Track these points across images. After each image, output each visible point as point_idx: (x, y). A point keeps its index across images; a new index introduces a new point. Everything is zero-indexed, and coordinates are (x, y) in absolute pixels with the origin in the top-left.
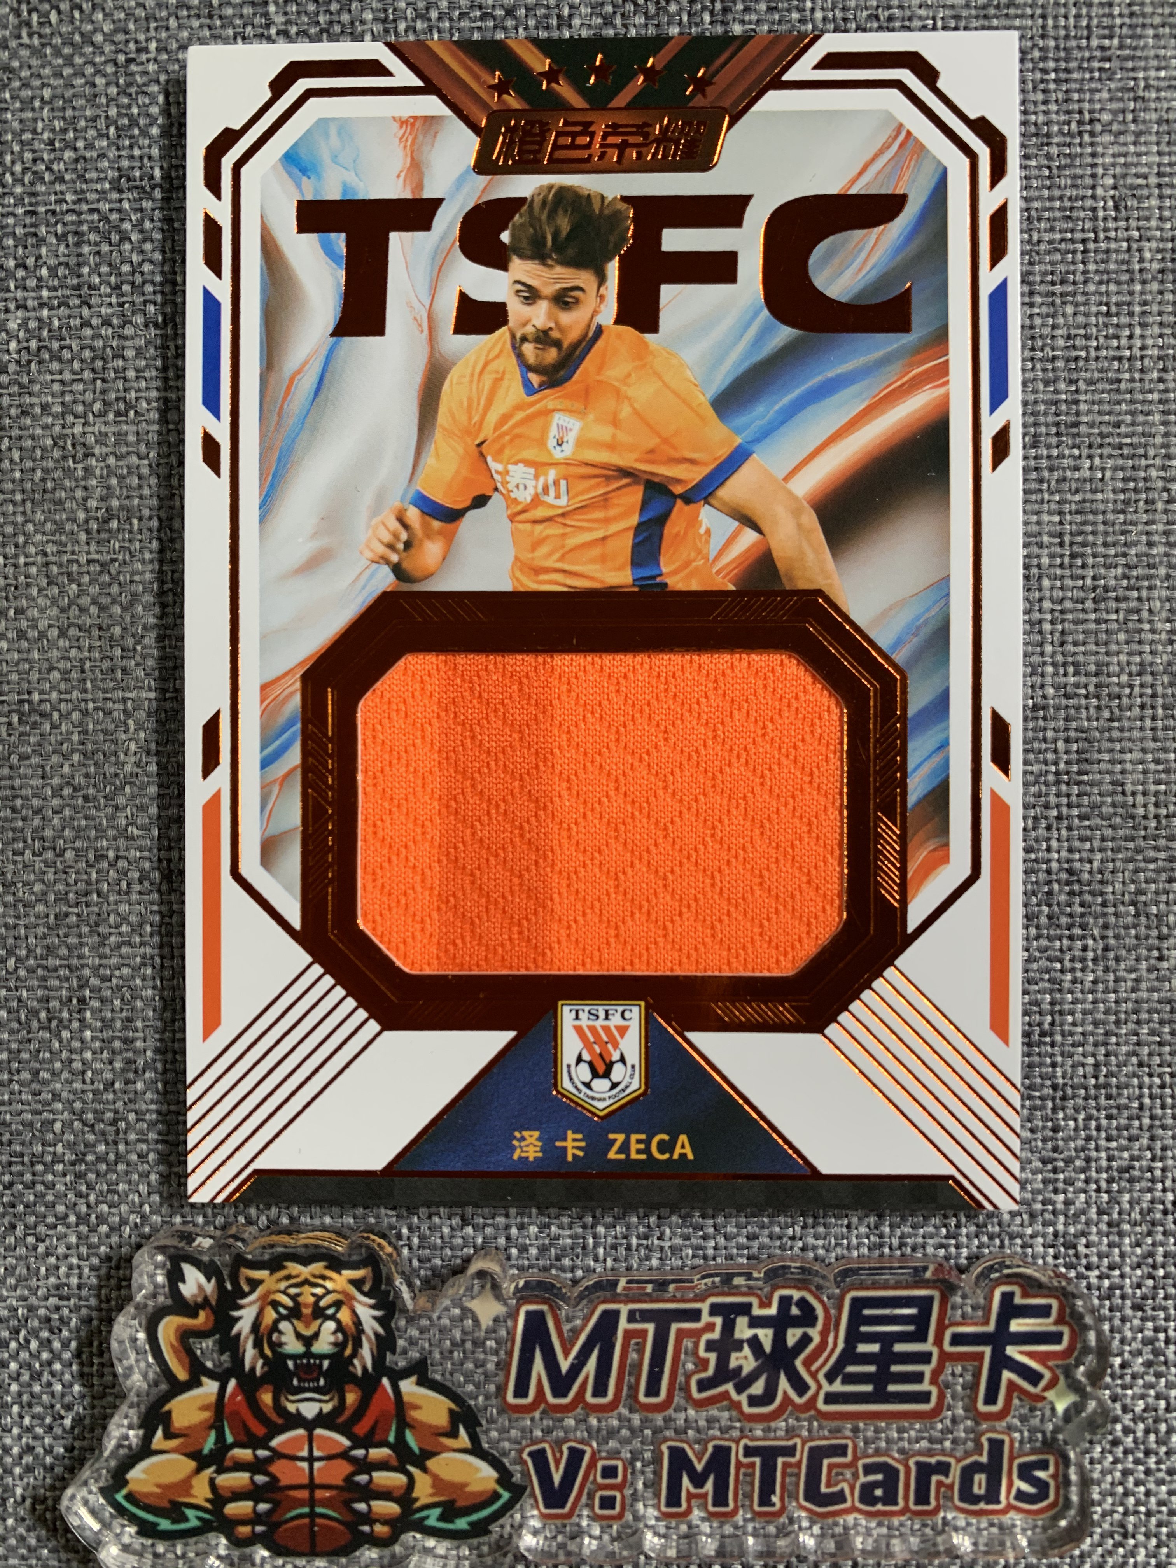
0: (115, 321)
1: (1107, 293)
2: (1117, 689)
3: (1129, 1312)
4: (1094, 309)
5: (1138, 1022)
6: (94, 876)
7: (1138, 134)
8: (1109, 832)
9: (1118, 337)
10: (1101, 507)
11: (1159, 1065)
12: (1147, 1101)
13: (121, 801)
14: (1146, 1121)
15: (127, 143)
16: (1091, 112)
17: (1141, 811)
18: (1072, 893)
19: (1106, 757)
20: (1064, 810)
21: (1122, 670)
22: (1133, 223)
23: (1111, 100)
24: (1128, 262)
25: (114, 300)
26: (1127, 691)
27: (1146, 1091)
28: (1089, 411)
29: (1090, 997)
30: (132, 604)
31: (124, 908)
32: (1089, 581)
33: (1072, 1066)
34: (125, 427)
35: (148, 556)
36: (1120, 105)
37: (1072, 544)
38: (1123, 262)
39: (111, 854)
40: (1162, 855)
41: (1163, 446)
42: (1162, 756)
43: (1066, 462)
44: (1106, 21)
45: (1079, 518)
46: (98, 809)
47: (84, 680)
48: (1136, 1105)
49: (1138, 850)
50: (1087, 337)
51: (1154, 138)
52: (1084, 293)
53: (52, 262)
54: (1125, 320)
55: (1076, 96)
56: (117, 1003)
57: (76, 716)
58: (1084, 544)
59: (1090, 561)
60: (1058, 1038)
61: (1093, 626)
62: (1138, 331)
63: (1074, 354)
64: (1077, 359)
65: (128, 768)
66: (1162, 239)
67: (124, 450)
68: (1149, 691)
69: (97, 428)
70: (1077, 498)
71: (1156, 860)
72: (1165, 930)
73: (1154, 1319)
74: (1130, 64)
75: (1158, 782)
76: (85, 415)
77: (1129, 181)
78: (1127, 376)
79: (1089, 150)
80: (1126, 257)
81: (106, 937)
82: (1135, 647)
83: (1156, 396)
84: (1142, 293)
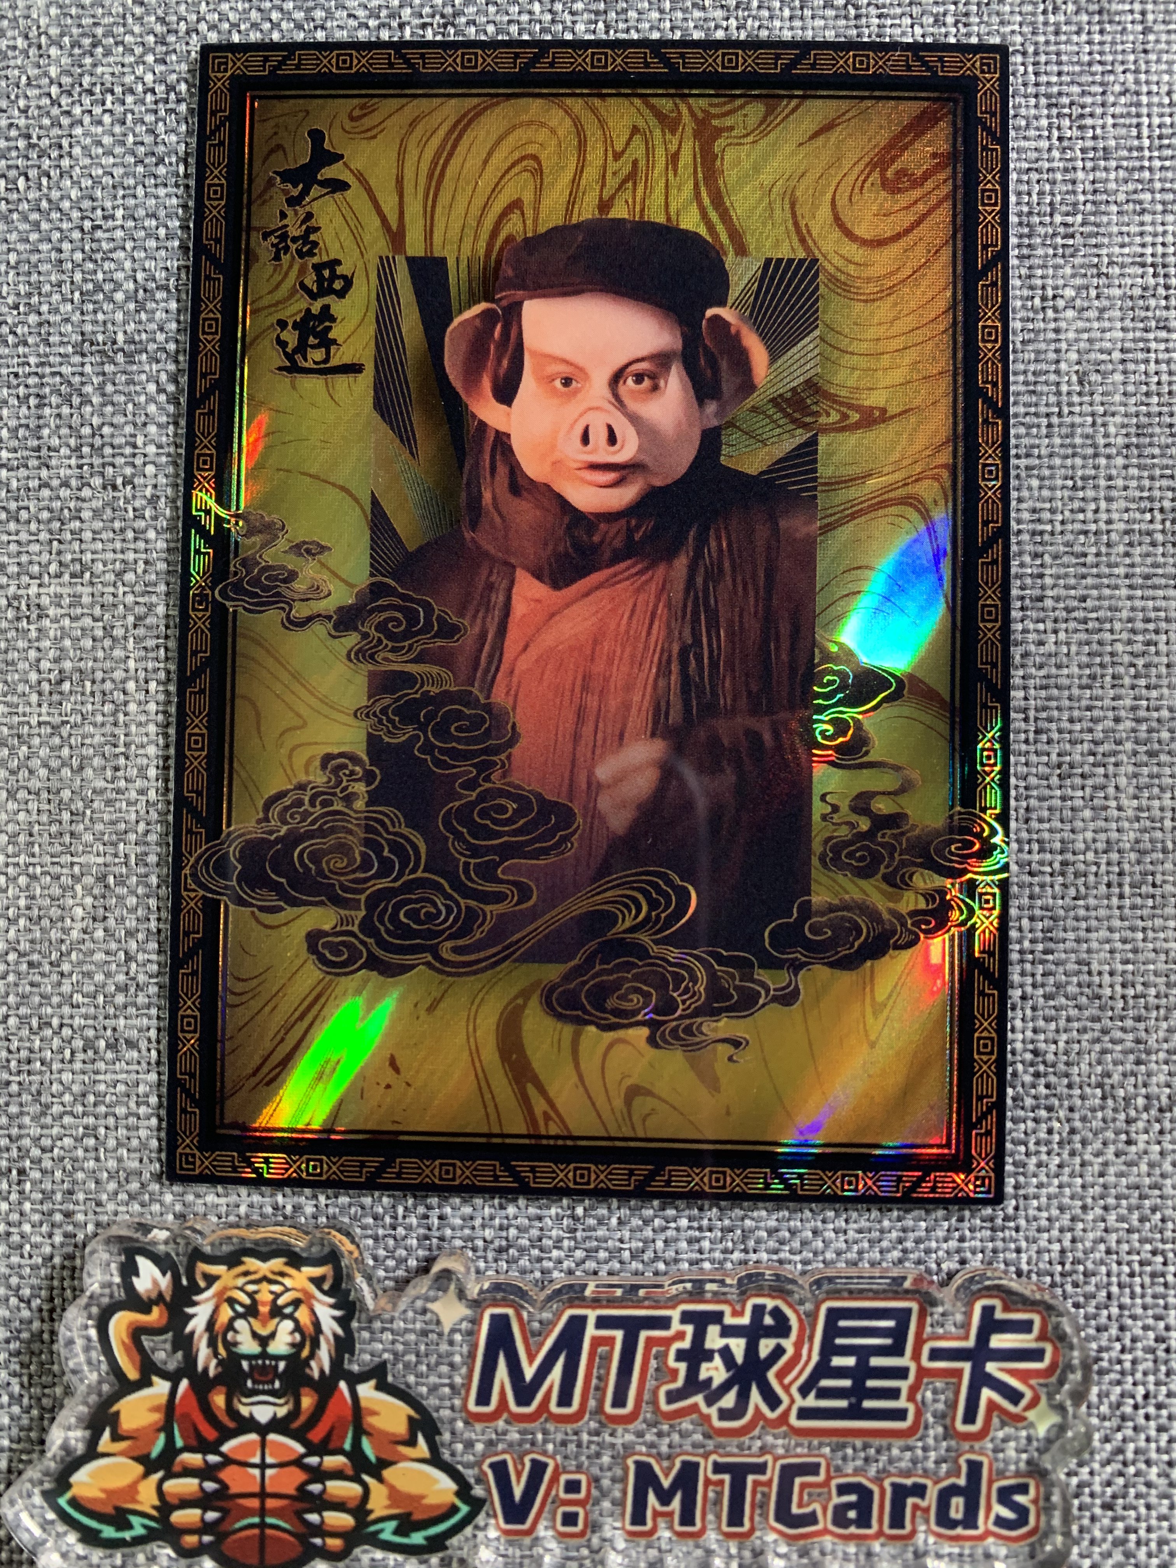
0: (74, 483)
1: (1073, 467)
2: (1082, 867)
3: (1098, 1511)
4: (1059, 482)
5: (1106, 1208)
6: (37, 1043)
7: (1102, 310)
8: (1074, 1012)
9: (1083, 511)
10: (1065, 682)
11: (1129, 1253)
12: (1115, 1289)
13: (66, 967)
14: (1115, 1311)
15: (91, 307)
16: (1055, 288)
17: (1108, 992)
18: (1037, 1075)
19: (1071, 935)
20: (1029, 989)
21: (1088, 848)
22: (1097, 398)
23: (1074, 276)
24: (1092, 437)
25: (73, 462)
26: (1094, 869)
27: (1114, 1279)
28: (1054, 586)
29: (1056, 1182)
30: (81, 768)
31: (67, 1077)
32: (1054, 757)
33: (1038, 1252)
34: (79, 588)
35: (99, 719)
36: (1085, 281)
37: (1036, 719)
38: (1087, 437)
39: (55, 1022)
40: (1130, 1036)
41: (1130, 620)
42: (1129, 934)
43: (1032, 637)
44: (1070, 198)
45: (1043, 693)
46: (43, 975)
47: (32, 844)
48: (1104, 1293)
49: (1105, 1031)
50: (1052, 511)
51: (1118, 314)
52: (1050, 467)
53: (13, 423)
54: (1090, 493)
55: (1039, 272)
56: (58, 1174)
57: (23, 880)
58: (1050, 720)
59: (1055, 736)
60: (1022, 1222)
61: (1057, 803)
62: (1103, 505)
63: (1040, 527)
64: (1041, 533)
65: (75, 934)
66: (1126, 415)
67: (79, 611)
68: (1116, 869)
69: (52, 590)
70: (1042, 673)
71: (1121, 1041)
72: (1133, 1113)
73: (1123, 1519)
74: (1093, 241)
75: (1126, 962)
76: (40, 576)
77: (1093, 356)
78: (1093, 550)
79: (1052, 325)
80: (1090, 430)
81: (48, 1106)
82: (1101, 824)
83: (1121, 571)
84: (1108, 467)
